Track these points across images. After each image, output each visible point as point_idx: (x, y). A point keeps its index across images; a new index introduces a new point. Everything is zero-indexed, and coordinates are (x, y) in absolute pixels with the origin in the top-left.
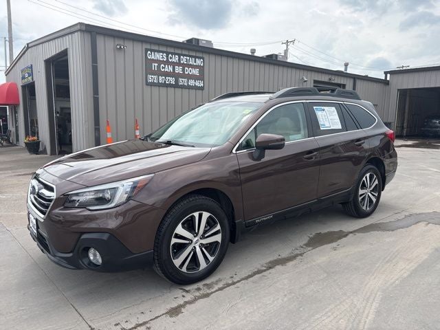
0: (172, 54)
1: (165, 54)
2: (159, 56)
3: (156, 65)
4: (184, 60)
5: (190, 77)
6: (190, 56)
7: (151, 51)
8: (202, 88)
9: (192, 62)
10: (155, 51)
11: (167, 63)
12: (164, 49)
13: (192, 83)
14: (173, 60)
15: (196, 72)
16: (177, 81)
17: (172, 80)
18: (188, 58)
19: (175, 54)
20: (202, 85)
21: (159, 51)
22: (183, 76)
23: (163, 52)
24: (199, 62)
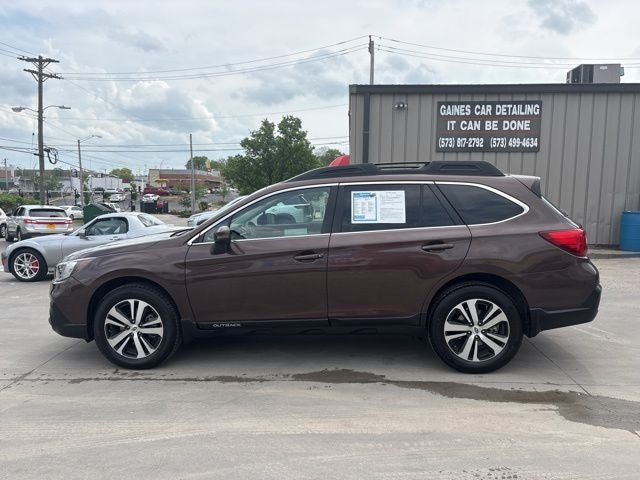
0: (481, 104)
1: (469, 106)
2: (458, 110)
3: (453, 122)
4: (501, 110)
5: (510, 134)
6: (513, 103)
7: (447, 104)
8: (535, 150)
9: (517, 111)
10: (451, 104)
11: (472, 117)
12: (468, 99)
13: (514, 142)
14: (483, 113)
15: (525, 126)
16: (487, 143)
17: (479, 142)
18: (510, 106)
19: (486, 104)
20: (536, 145)
21: (458, 103)
22: (500, 133)
23: (465, 103)
24: (530, 110)
